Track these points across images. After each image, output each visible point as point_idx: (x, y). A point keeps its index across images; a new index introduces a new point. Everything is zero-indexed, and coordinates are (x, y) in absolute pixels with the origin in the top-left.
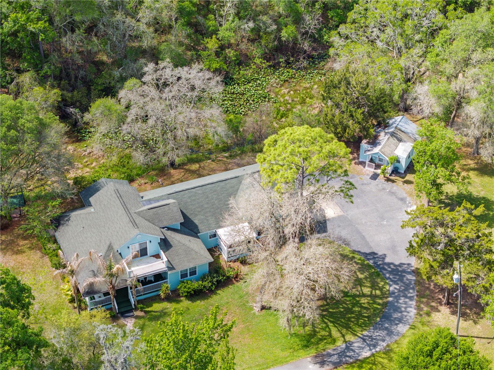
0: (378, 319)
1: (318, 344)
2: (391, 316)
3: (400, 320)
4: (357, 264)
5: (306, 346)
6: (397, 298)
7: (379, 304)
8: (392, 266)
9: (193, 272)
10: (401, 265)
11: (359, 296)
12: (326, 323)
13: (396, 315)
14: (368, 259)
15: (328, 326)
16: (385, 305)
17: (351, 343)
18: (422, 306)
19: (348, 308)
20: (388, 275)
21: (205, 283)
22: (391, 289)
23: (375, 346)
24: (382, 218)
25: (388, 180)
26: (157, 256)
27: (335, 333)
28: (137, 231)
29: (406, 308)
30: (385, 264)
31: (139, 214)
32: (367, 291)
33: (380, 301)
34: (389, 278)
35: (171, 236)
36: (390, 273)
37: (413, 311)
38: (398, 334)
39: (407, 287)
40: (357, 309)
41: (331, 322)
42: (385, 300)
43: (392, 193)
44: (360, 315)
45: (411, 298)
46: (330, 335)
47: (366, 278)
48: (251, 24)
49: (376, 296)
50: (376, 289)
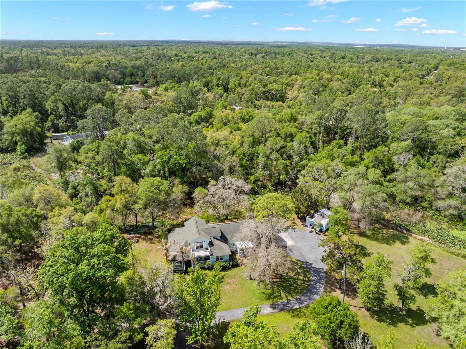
0: (305, 291)
1: (274, 299)
2: (312, 291)
3: (316, 293)
4: (298, 265)
5: (268, 299)
6: (316, 283)
7: (306, 284)
8: (315, 269)
9: (222, 259)
10: (319, 269)
11: (297, 279)
12: (279, 290)
13: (314, 291)
14: (304, 264)
15: (280, 291)
16: (309, 285)
17: (290, 301)
18: (327, 288)
19: (291, 284)
20: (312, 272)
21: (226, 264)
22: (313, 278)
23: (302, 304)
24: (313, 248)
25: (317, 234)
26: (207, 249)
27: (283, 294)
28: (198, 236)
29: (319, 288)
30: (312, 267)
31: (202, 230)
32: (301, 278)
33: (307, 283)
34: (313, 274)
35: (214, 241)
36: (313, 271)
37: (322, 290)
38: (314, 299)
39: (321, 279)
40: (295, 285)
41: (282, 289)
42: (310, 283)
43: (318, 239)
44: (296, 288)
45: (322, 284)
46: (280, 295)
47: (302, 272)
48: (268, 172)
49: (305, 281)
50: (306, 278)
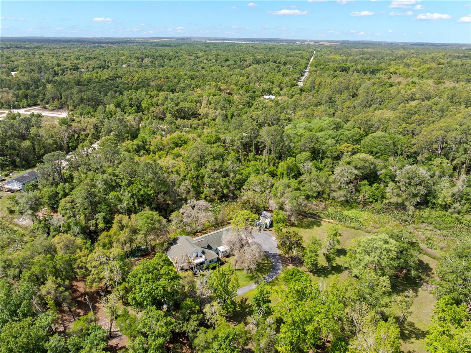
0: (272, 270)
1: (255, 279)
2: (275, 268)
3: (278, 269)
5: (251, 280)
6: (276, 263)
8: (272, 254)
9: (213, 261)
10: (274, 254)
11: (264, 264)
13: (277, 268)
14: (264, 253)
15: (257, 273)
16: (272, 265)
17: (265, 277)
18: (284, 265)
19: (262, 267)
21: (217, 264)
22: (273, 261)
23: (273, 277)
24: (265, 241)
25: (264, 230)
26: (201, 257)
28: (194, 249)
29: (279, 266)
30: (270, 254)
32: (266, 262)
34: (272, 258)
35: (205, 250)
36: (272, 256)
37: (281, 267)
38: (279, 273)
39: (278, 260)
40: (264, 267)
43: (267, 234)
44: (266, 269)
45: (280, 263)
46: (258, 276)
47: (265, 258)
49: (269, 263)
50: (269, 261)
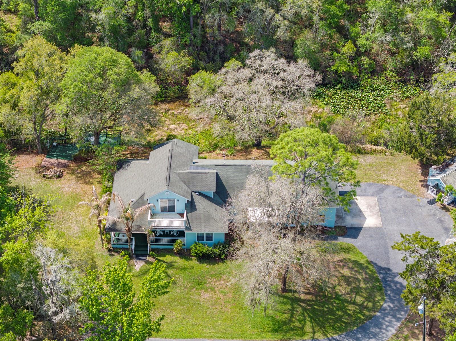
0: (355, 328)
1: (287, 332)
2: (369, 329)
3: (375, 335)
4: (366, 273)
5: (276, 331)
6: (385, 315)
7: (364, 315)
8: (398, 286)
9: (209, 238)
11: (349, 302)
12: (304, 316)
13: (374, 330)
14: (380, 273)
15: (304, 320)
16: (370, 317)
18: (405, 329)
19: (332, 310)
20: (389, 292)
22: (385, 305)
25: (444, 208)
26: (181, 215)
27: (308, 327)
28: (166, 188)
29: (387, 326)
30: (394, 282)
31: (178, 174)
32: (360, 300)
33: (367, 313)
34: (389, 295)
36: (393, 291)
37: (392, 331)
39: (401, 308)
40: (340, 313)
41: (310, 317)
42: (372, 313)
43: (440, 221)
44: (339, 319)
45: (398, 319)
46: (302, 328)
47: (366, 289)
49: (366, 308)
50: (370, 301)
